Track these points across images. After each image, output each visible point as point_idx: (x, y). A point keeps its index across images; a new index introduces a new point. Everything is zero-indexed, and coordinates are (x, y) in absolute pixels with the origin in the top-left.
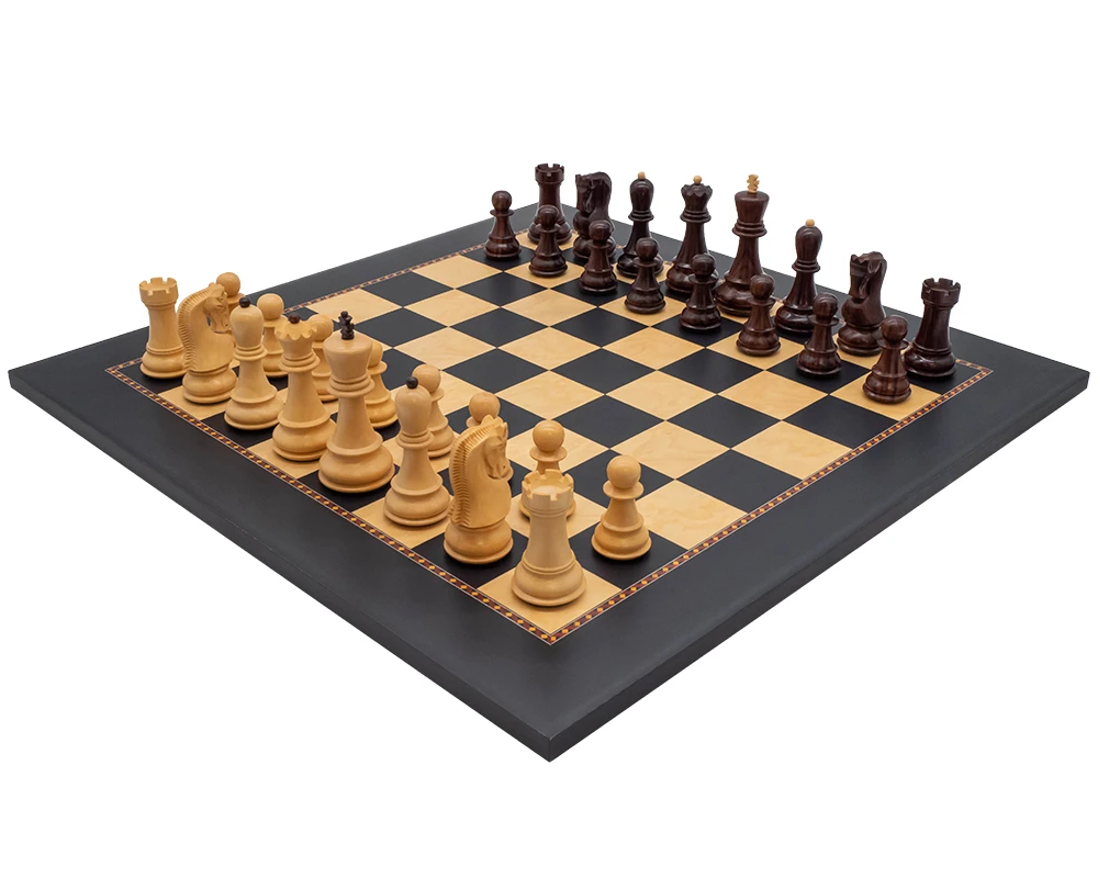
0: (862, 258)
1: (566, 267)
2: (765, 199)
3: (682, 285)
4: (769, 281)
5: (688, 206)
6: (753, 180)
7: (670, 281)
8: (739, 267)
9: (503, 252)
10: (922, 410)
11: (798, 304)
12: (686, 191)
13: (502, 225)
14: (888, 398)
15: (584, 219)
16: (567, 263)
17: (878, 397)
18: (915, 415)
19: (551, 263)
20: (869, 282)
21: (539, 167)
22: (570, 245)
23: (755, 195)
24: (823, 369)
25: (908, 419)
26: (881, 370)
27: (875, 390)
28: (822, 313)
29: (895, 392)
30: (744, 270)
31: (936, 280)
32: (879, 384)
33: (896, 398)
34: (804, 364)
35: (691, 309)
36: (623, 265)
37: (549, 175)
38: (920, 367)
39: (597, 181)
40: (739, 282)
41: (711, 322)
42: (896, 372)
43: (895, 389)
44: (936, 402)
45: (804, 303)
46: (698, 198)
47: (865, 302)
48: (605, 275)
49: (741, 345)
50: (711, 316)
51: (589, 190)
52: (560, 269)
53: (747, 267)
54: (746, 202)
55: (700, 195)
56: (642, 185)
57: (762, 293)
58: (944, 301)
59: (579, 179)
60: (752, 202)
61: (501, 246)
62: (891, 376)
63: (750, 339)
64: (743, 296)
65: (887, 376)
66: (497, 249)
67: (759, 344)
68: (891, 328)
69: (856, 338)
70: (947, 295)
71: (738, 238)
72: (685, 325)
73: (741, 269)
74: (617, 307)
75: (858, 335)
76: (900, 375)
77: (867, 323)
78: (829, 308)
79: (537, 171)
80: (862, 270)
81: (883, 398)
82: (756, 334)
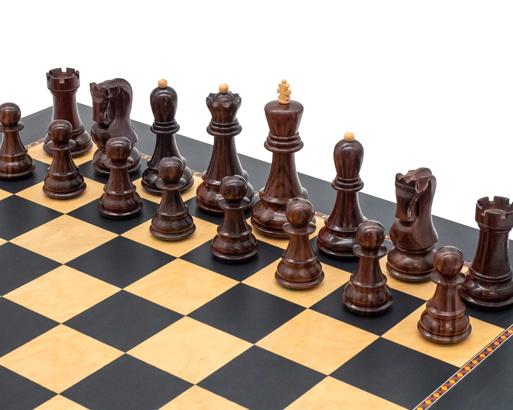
0: (408, 177)
1: (85, 187)
2: (300, 108)
3: (214, 204)
4: (307, 207)
5: (215, 118)
6: (284, 89)
7: (200, 199)
8: (275, 185)
9: (14, 171)
10: (485, 351)
11: (341, 226)
12: (212, 101)
13: (11, 140)
14: (446, 339)
15: (103, 131)
16: (86, 180)
17: (435, 338)
18: (478, 358)
19: (67, 184)
20: (418, 204)
21: (51, 73)
22: (89, 158)
23: (287, 106)
24: (372, 306)
25: (470, 364)
26: (436, 308)
27: (431, 331)
28: (367, 244)
29: (453, 332)
30: (281, 188)
31: (491, 199)
32: (435, 324)
33: (455, 339)
34: (350, 300)
35: (222, 237)
36: (148, 181)
37: (62, 82)
38: (479, 296)
39: (114, 90)
40: (274, 201)
41: (246, 250)
42: (454, 310)
43: (454, 327)
44: (499, 339)
45: (348, 225)
46: (225, 109)
47: (415, 224)
48: (127, 197)
49: (280, 278)
50: (246, 244)
51: (107, 99)
52: (78, 189)
53: (284, 186)
54: (279, 115)
55: (227, 105)
56: (163, 94)
57: (300, 221)
58: (501, 225)
59: (94, 88)
60: (285, 115)
61: (11, 164)
62: (447, 314)
63: (289, 272)
64: (279, 217)
65: (443, 314)
66: (7, 168)
67: (300, 277)
68: (445, 262)
69: (406, 264)
70: (503, 217)
71: (271, 154)
72: (217, 254)
73: (277, 187)
74: (141, 234)
75: (407, 260)
76: (458, 312)
77: (417, 248)
78: (375, 239)
79: (48, 78)
80: (409, 191)
81: (440, 339)
82: (296, 267)
